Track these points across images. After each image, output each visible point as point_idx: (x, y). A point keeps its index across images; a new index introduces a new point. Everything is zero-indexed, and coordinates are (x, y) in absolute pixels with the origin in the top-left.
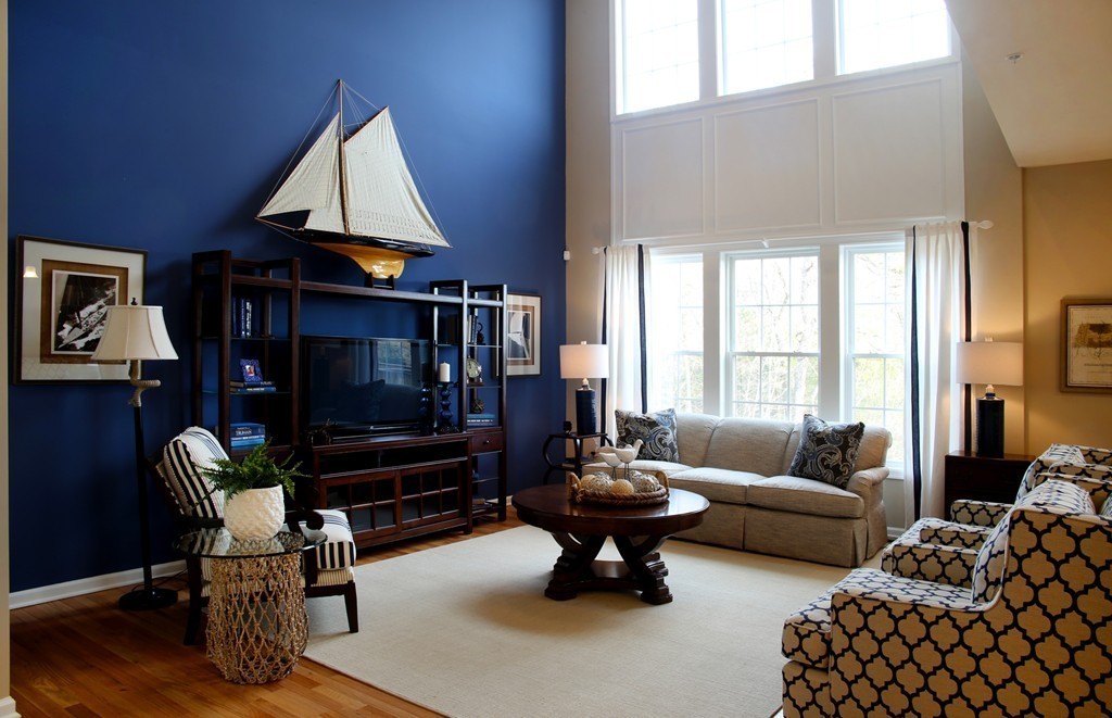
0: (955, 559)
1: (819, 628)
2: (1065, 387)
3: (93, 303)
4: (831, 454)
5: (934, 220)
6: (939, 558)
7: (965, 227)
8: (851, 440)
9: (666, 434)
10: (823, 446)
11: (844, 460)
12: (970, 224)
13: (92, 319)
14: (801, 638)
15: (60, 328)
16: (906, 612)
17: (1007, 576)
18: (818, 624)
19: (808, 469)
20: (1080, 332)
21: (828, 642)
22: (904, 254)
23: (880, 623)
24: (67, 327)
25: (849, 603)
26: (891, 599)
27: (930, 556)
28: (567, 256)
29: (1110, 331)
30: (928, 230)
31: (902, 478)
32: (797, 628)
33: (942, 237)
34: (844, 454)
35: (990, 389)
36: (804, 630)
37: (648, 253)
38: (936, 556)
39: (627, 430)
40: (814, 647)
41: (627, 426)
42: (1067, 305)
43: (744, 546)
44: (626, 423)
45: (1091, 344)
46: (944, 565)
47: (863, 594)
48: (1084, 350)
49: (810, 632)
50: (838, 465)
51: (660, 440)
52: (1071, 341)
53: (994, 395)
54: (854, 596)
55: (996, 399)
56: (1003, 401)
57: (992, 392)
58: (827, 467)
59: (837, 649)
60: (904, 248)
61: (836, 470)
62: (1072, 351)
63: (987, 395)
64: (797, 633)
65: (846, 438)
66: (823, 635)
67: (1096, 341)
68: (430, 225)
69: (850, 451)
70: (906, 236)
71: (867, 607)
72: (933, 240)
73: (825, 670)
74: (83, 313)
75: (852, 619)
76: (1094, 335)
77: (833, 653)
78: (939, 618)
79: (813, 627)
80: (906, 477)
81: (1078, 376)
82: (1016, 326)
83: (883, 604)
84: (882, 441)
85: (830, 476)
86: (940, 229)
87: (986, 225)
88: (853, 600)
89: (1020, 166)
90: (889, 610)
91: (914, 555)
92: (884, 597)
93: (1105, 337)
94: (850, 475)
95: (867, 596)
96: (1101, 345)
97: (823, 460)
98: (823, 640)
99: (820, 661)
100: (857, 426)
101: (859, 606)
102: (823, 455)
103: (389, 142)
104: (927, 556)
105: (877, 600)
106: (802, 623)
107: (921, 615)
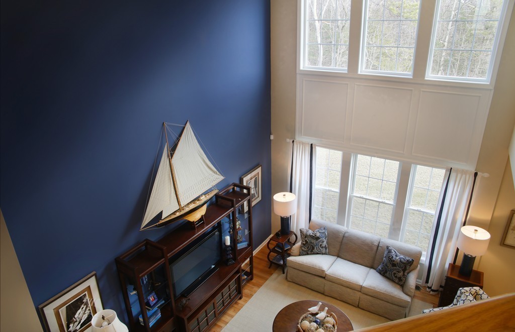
2: (503, 244)
3: (79, 309)
4: (398, 272)
7: (476, 174)
9: (323, 242)
10: (395, 268)
11: (404, 275)
12: (479, 173)
13: (80, 315)
15: (68, 327)
19: (387, 274)
24: (71, 325)
28: (272, 137)
30: (457, 171)
31: (424, 263)
33: (464, 176)
34: (404, 273)
37: (316, 148)
39: (306, 241)
41: (306, 239)
42: (513, 213)
43: (358, 306)
44: (305, 237)
50: (401, 277)
51: (321, 245)
52: (511, 228)
56: (475, 257)
58: (396, 277)
61: (400, 279)
62: (510, 231)
65: (405, 266)
68: (214, 172)
70: (446, 171)
72: (459, 176)
74: (76, 316)
81: (510, 241)
85: (397, 281)
86: (463, 172)
87: (486, 175)
97: (395, 274)
100: (411, 261)
102: (395, 272)
103: (191, 139)
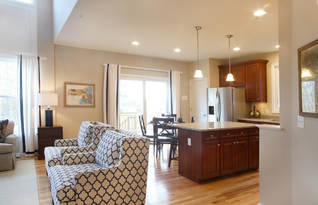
0: (83, 156)
1: (71, 187)
2: (66, 106)
5: (28, 54)
6: (79, 157)
7: (39, 58)
8: (4, 126)
11: (2, 133)
12: (40, 57)
14: (66, 193)
16: (99, 173)
17: (123, 156)
18: (70, 186)
20: (69, 91)
21: (75, 191)
22: (17, 63)
23: (92, 179)
25: (82, 176)
26: (94, 171)
27: (76, 157)
29: (76, 91)
30: (26, 57)
31: (18, 136)
32: (64, 190)
33: (31, 60)
35: (49, 107)
36: (66, 190)
38: (78, 157)
40: (71, 194)
42: (66, 84)
45: (72, 94)
46: (81, 159)
47: (85, 172)
48: (70, 96)
49: (69, 190)
52: (67, 93)
53: (50, 109)
54: (83, 173)
55: (50, 110)
56: (52, 110)
57: (49, 108)
59: (78, 192)
60: (17, 61)
62: (67, 96)
63: (48, 109)
64: (64, 192)
65: (2, 125)
66: (73, 189)
67: (73, 94)
69: (4, 130)
70: (18, 58)
71: (87, 175)
72: (28, 60)
73: (75, 200)
75: (83, 181)
76: (72, 92)
77: (77, 193)
78: (108, 172)
79: (69, 188)
80: (19, 136)
81: (69, 103)
82: (53, 89)
83: (92, 173)
84: (13, 125)
86: (31, 57)
87: (45, 59)
88: (83, 175)
89: (54, 43)
90: (94, 174)
91: (72, 158)
92: (91, 171)
93: (75, 93)
94: (5, 138)
95: (86, 172)
96: (74, 95)
98: (73, 191)
99: (73, 198)
100: (6, 121)
101: (85, 176)
104: (75, 157)
105: (90, 172)
106: (65, 188)
107: (103, 173)
